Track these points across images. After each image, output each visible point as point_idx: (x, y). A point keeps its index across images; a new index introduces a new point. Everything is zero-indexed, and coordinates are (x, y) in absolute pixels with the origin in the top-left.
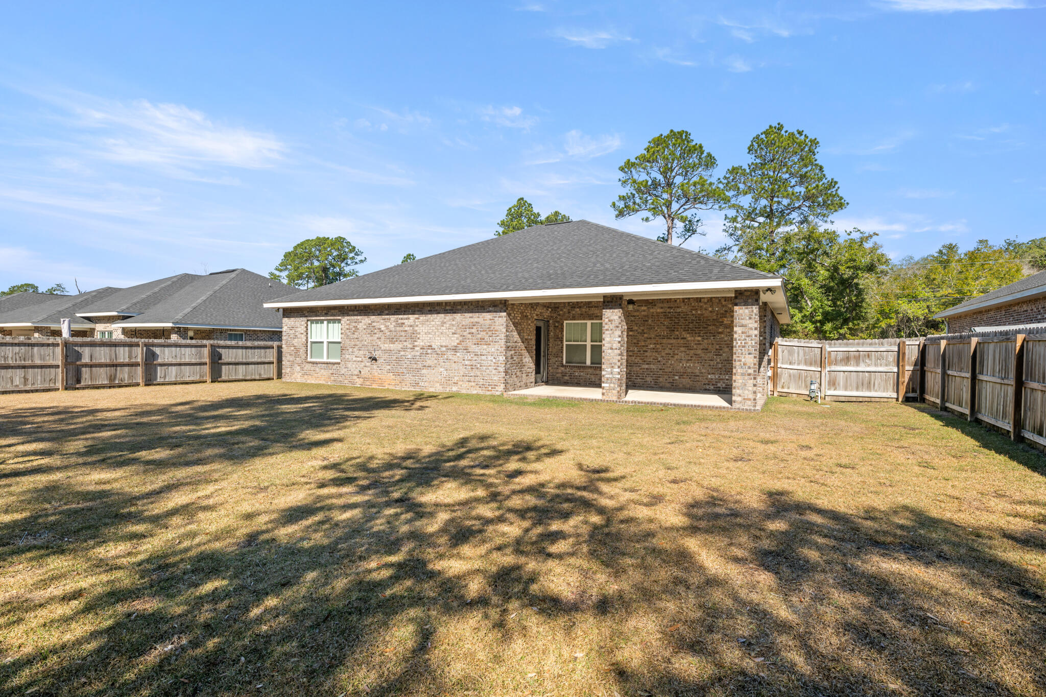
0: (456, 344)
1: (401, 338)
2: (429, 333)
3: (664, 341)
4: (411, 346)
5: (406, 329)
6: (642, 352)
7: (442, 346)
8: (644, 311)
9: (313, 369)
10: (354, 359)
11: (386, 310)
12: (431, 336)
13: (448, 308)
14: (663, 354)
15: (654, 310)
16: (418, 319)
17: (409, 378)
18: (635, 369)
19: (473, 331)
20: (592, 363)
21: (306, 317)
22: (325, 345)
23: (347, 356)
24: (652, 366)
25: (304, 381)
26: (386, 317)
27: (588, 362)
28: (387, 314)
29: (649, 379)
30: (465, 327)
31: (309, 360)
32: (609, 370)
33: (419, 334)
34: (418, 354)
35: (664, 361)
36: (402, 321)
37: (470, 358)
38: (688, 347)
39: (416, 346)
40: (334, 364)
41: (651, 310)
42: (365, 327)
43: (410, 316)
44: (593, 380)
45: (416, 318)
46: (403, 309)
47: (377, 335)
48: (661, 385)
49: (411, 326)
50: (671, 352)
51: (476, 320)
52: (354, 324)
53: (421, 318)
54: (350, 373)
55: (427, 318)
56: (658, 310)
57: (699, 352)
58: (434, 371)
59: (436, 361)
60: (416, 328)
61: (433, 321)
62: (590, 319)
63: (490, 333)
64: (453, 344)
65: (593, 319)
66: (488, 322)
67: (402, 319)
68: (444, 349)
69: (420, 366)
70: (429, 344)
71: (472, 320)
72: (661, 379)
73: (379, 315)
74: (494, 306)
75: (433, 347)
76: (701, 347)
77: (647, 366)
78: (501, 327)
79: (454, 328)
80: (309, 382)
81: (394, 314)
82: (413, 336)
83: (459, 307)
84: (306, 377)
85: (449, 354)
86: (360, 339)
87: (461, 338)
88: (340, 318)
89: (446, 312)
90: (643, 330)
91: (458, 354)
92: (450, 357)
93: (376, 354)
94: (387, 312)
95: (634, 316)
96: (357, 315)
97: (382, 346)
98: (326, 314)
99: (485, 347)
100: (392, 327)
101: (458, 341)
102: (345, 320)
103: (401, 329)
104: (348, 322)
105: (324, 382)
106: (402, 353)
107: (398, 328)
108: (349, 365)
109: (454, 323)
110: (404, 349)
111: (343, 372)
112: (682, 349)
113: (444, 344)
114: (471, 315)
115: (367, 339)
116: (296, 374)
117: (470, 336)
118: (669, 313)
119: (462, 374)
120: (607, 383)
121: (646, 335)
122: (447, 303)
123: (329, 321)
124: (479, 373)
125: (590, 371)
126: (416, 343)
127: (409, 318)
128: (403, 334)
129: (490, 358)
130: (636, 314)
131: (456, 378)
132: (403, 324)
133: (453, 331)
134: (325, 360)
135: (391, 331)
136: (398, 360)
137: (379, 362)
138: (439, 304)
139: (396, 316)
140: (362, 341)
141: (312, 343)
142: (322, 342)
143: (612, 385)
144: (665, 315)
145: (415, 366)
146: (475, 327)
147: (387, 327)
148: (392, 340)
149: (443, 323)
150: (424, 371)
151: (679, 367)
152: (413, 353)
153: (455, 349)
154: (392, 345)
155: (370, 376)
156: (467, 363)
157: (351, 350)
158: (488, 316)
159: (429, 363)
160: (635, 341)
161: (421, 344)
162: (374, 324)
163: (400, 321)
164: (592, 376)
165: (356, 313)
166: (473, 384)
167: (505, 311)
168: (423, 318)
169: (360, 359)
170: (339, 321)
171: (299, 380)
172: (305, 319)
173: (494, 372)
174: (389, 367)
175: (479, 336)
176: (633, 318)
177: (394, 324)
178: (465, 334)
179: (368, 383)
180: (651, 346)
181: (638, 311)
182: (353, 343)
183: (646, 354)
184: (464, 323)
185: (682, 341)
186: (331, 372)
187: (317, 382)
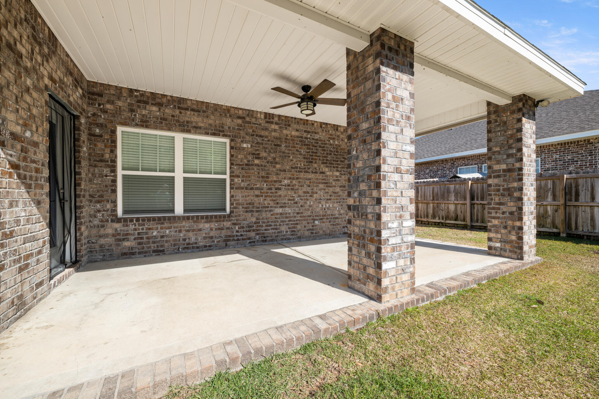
3: (302, 175)
6: (273, 190)
8: (275, 131)
14: (301, 192)
15: (288, 132)
18: (264, 215)
20: (185, 211)
24: (288, 210)
27: (179, 209)
29: (284, 228)
32: (395, 225)
35: (302, 203)
38: (327, 184)
41: (285, 132)
44: (193, 240)
48: (299, 234)
50: (309, 189)
56: (294, 133)
57: (338, 189)
62: (183, 131)
65: (188, 131)
72: (299, 227)
76: (339, 184)
77: (280, 210)
90: (274, 159)
95: (261, 136)
112: (321, 186)
118: (306, 138)
121: (278, 166)
125: (186, 224)
130: (263, 133)
143: (401, 262)
144: (302, 141)
151: (319, 208)
160: (263, 174)
164: (191, 234)
176: (259, 140)
180: (286, 182)
181: (266, 129)
183: (280, 193)
185: (321, 177)
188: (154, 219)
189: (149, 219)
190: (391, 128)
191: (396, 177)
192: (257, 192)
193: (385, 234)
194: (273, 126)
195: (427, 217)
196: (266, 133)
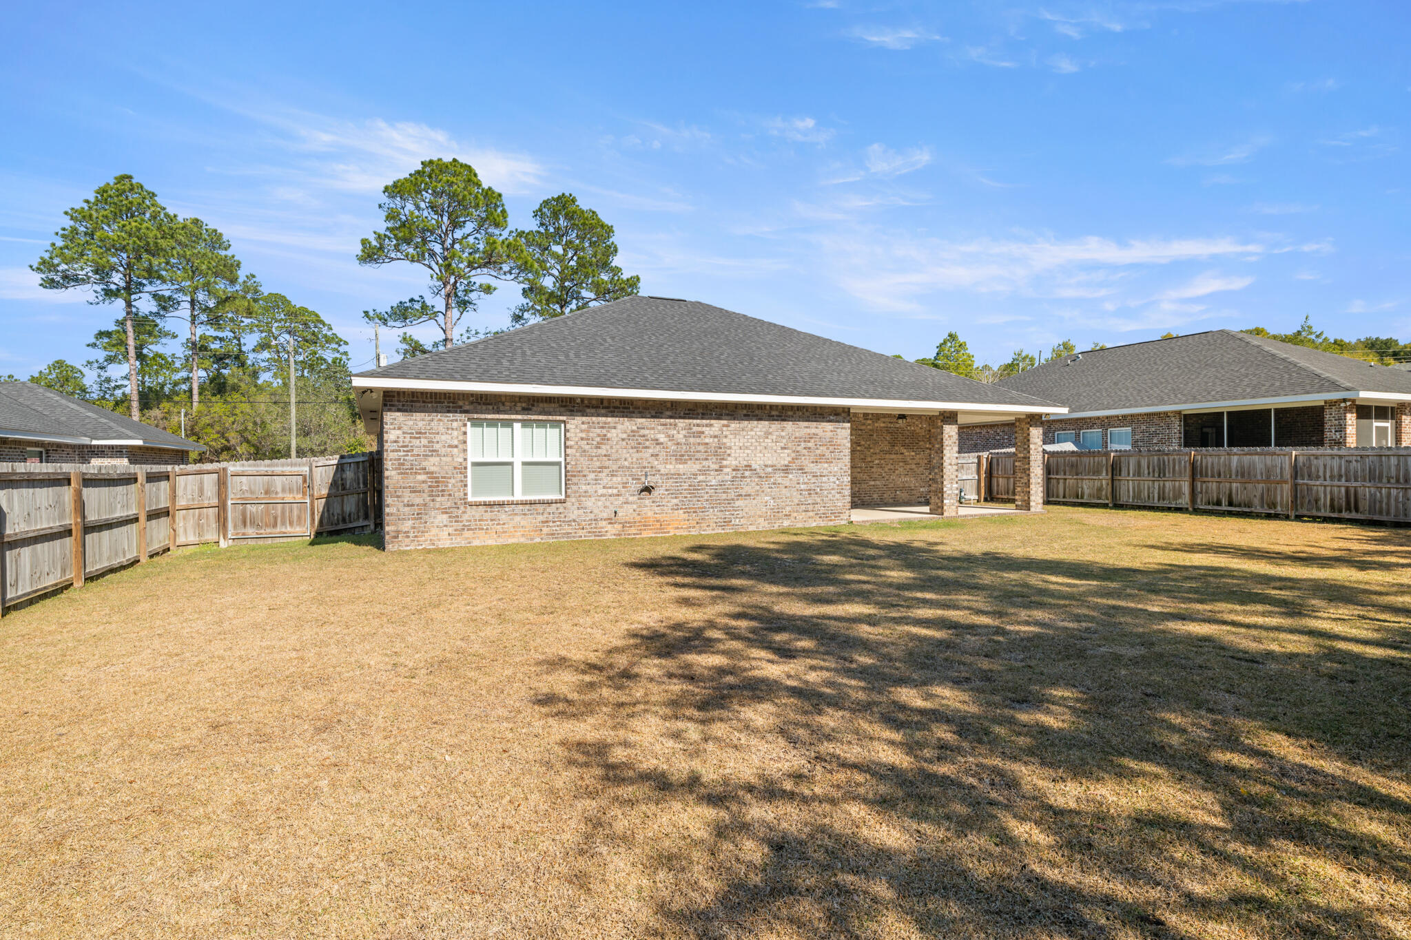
0: (786, 463)
1: (698, 455)
2: (747, 448)
3: (887, 456)
4: (716, 467)
5: (707, 440)
7: (766, 466)
9: (488, 516)
10: (601, 491)
11: (667, 410)
12: (749, 451)
13: (774, 413)
14: (886, 469)
16: (728, 426)
17: (713, 515)
19: (810, 445)
21: (466, 412)
22: (518, 469)
23: (584, 487)
24: (878, 483)
25: (463, 544)
26: (668, 420)
28: (671, 417)
29: (875, 496)
30: (798, 440)
31: (470, 499)
32: (949, 486)
33: (730, 448)
34: (729, 478)
35: (887, 477)
36: (699, 429)
37: (806, 480)
38: (906, 463)
39: (726, 467)
40: (549, 503)
42: (624, 436)
43: (713, 422)
45: (724, 426)
46: (700, 411)
47: (651, 451)
49: (715, 437)
50: (892, 467)
51: (813, 431)
52: (598, 431)
53: (733, 425)
54: (592, 516)
55: (742, 425)
56: (882, 425)
57: (914, 466)
58: (755, 502)
59: (758, 488)
60: (725, 440)
61: (752, 430)
63: (831, 448)
64: (782, 463)
66: (829, 434)
67: (698, 425)
68: (770, 470)
69: (732, 495)
70: (745, 463)
71: (808, 431)
73: (653, 417)
74: (837, 414)
75: (754, 466)
76: (915, 462)
77: (872, 483)
78: (845, 441)
79: (784, 441)
80: (476, 543)
81: (684, 418)
82: (720, 452)
83: (790, 413)
84: (467, 534)
85: (778, 477)
86: (614, 457)
87: (793, 455)
88: (564, 418)
89: (771, 418)
91: (790, 476)
92: (780, 480)
93: (650, 481)
94: (669, 413)
96: (607, 416)
97: (659, 467)
98: (526, 410)
99: (826, 465)
100: (680, 437)
101: (790, 459)
102: (576, 424)
103: (698, 440)
104: (585, 427)
105: (522, 540)
106: (701, 478)
107: (692, 440)
108: (589, 503)
109: (783, 434)
110: (704, 471)
111: (572, 517)
112: (901, 464)
113: (770, 463)
114: (806, 424)
115: (629, 457)
116: (434, 531)
117: (805, 452)
119: (796, 501)
120: (947, 499)
122: (772, 407)
123: (526, 424)
124: (818, 500)
126: (725, 463)
127: (711, 425)
128: (701, 448)
129: (832, 479)
131: (788, 509)
132: (703, 433)
133: (782, 445)
134: (519, 496)
135: (678, 444)
136: (694, 490)
137: (655, 493)
138: (761, 406)
139: (687, 421)
140: (617, 460)
141: (475, 464)
142: (511, 464)
143: (952, 501)
144: (888, 430)
145: (724, 496)
146: (812, 440)
147: (671, 438)
148: (680, 459)
149: (767, 434)
150: (738, 503)
151: (899, 482)
152: (719, 478)
153: (786, 470)
154: (681, 466)
155: (638, 518)
156: (803, 487)
157: (592, 476)
158: (828, 426)
159: (747, 490)
160: (862, 457)
161: (734, 463)
162: (642, 432)
163: (695, 429)
165: (603, 411)
166: (811, 514)
167: (849, 422)
168: (734, 425)
169: (615, 491)
170: (556, 424)
171: (445, 543)
172: (463, 416)
173: (838, 496)
174: (675, 501)
175: (818, 452)
177: (684, 432)
178: (799, 448)
179: (633, 530)
180: (877, 462)
182: (598, 464)
184: (797, 435)
185: (900, 457)
186: (541, 518)
187: (501, 541)
190: (947, 448)
191: (950, 467)
192: (859, 470)
193: (945, 489)
194: (869, 422)
195: (1008, 493)
196: (863, 427)
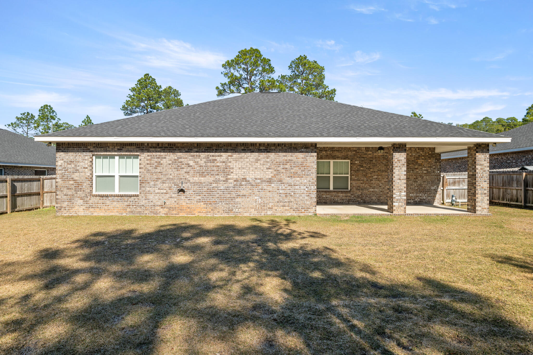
0: (270, 177)
1: (212, 173)
2: (243, 168)
3: (383, 173)
4: (224, 179)
5: (218, 164)
6: (369, 181)
7: (256, 179)
8: (370, 154)
9: (101, 201)
10: (157, 191)
11: (195, 148)
12: (245, 170)
13: (261, 148)
14: (383, 182)
15: (376, 154)
16: (231, 156)
17: (222, 206)
18: (365, 191)
19: (287, 166)
20: (334, 189)
21: (92, 151)
22: (117, 179)
23: (148, 189)
25: (89, 214)
26: (195, 154)
27: (331, 188)
28: (197, 152)
29: (374, 198)
30: (279, 164)
31: (94, 193)
32: (398, 194)
33: (233, 168)
34: (232, 185)
35: (383, 186)
36: (214, 158)
37: (284, 188)
39: (230, 179)
40: (131, 196)
41: (375, 154)
42: (170, 162)
43: (222, 154)
44: (336, 200)
45: (229, 156)
46: (214, 148)
47: (185, 170)
48: (382, 201)
49: (224, 162)
51: (290, 158)
52: (156, 160)
53: (235, 156)
54: (152, 204)
55: (240, 156)
58: (249, 199)
59: (251, 191)
60: (229, 164)
61: (247, 158)
62: (333, 159)
63: (302, 168)
64: (267, 177)
65: (335, 159)
66: (301, 160)
67: (213, 156)
68: (259, 181)
69: (234, 195)
70: (242, 177)
71: (286, 158)
72: (382, 198)
73: (186, 152)
74: (306, 148)
75: (248, 179)
77: (372, 190)
78: (313, 164)
79: (269, 164)
80: (95, 214)
81: (204, 152)
82: (226, 171)
83: (273, 148)
84: (91, 210)
85: (264, 185)
86: (164, 173)
87: (275, 172)
88: (137, 153)
89: (260, 151)
90: (370, 167)
91: (273, 185)
92: (265, 187)
93: (185, 186)
94: (196, 150)
95: (363, 158)
96: (161, 152)
97: (190, 179)
98: (120, 150)
99: (298, 179)
100: (202, 162)
101: (272, 175)
102: (145, 156)
103: (212, 164)
104: (149, 158)
105: (117, 214)
106: (214, 185)
107: (209, 164)
108: (151, 197)
109: (268, 160)
110: (216, 181)
111: (142, 204)
113: (259, 177)
114: (284, 154)
115: (172, 173)
116: (77, 207)
117: (284, 171)
118: (386, 156)
119: (277, 200)
120: (397, 202)
121: (371, 170)
122: (261, 144)
123: (121, 157)
124: (292, 200)
125: (334, 194)
126: (229, 177)
127: (221, 156)
128: (215, 168)
129: (302, 187)
130: (364, 156)
131: (271, 204)
132: (216, 160)
133: (268, 167)
134: (117, 192)
135: (201, 166)
136: (210, 191)
137: (187, 193)
138: (253, 144)
139: (206, 154)
140: (167, 174)
141: (98, 176)
142: (114, 176)
143: (401, 204)
145: (229, 196)
146: (289, 164)
147: (197, 163)
148: (202, 174)
149: (257, 160)
150: (237, 200)
152: (226, 185)
153: (270, 181)
154: (203, 178)
155: (177, 206)
156: (281, 191)
157: (152, 183)
158: (300, 155)
159: (243, 192)
160: (364, 174)
161: (235, 177)
162: (180, 160)
163: (211, 158)
164: (336, 198)
165: (159, 149)
166: (287, 208)
167: (316, 152)
168: (236, 155)
169: (165, 191)
170: (136, 157)
171: (81, 213)
172: (90, 154)
173: (306, 198)
174: (199, 197)
175: (292, 171)
176: (363, 159)
177: (204, 160)
178: (279, 169)
179: (174, 212)
180: (375, 177)
181: (366, 154)
182: (156, 177)
183: (372, 182)
184: (278, 160)
186: (126, 203)
187: (107, 214)
188: (324, 191)
189: (323, 191)
190: (397, 168)
191: (399, 181)
193: (394, 196)
194: (369, 152)
195: (499, 199)
196: (366, 156)
